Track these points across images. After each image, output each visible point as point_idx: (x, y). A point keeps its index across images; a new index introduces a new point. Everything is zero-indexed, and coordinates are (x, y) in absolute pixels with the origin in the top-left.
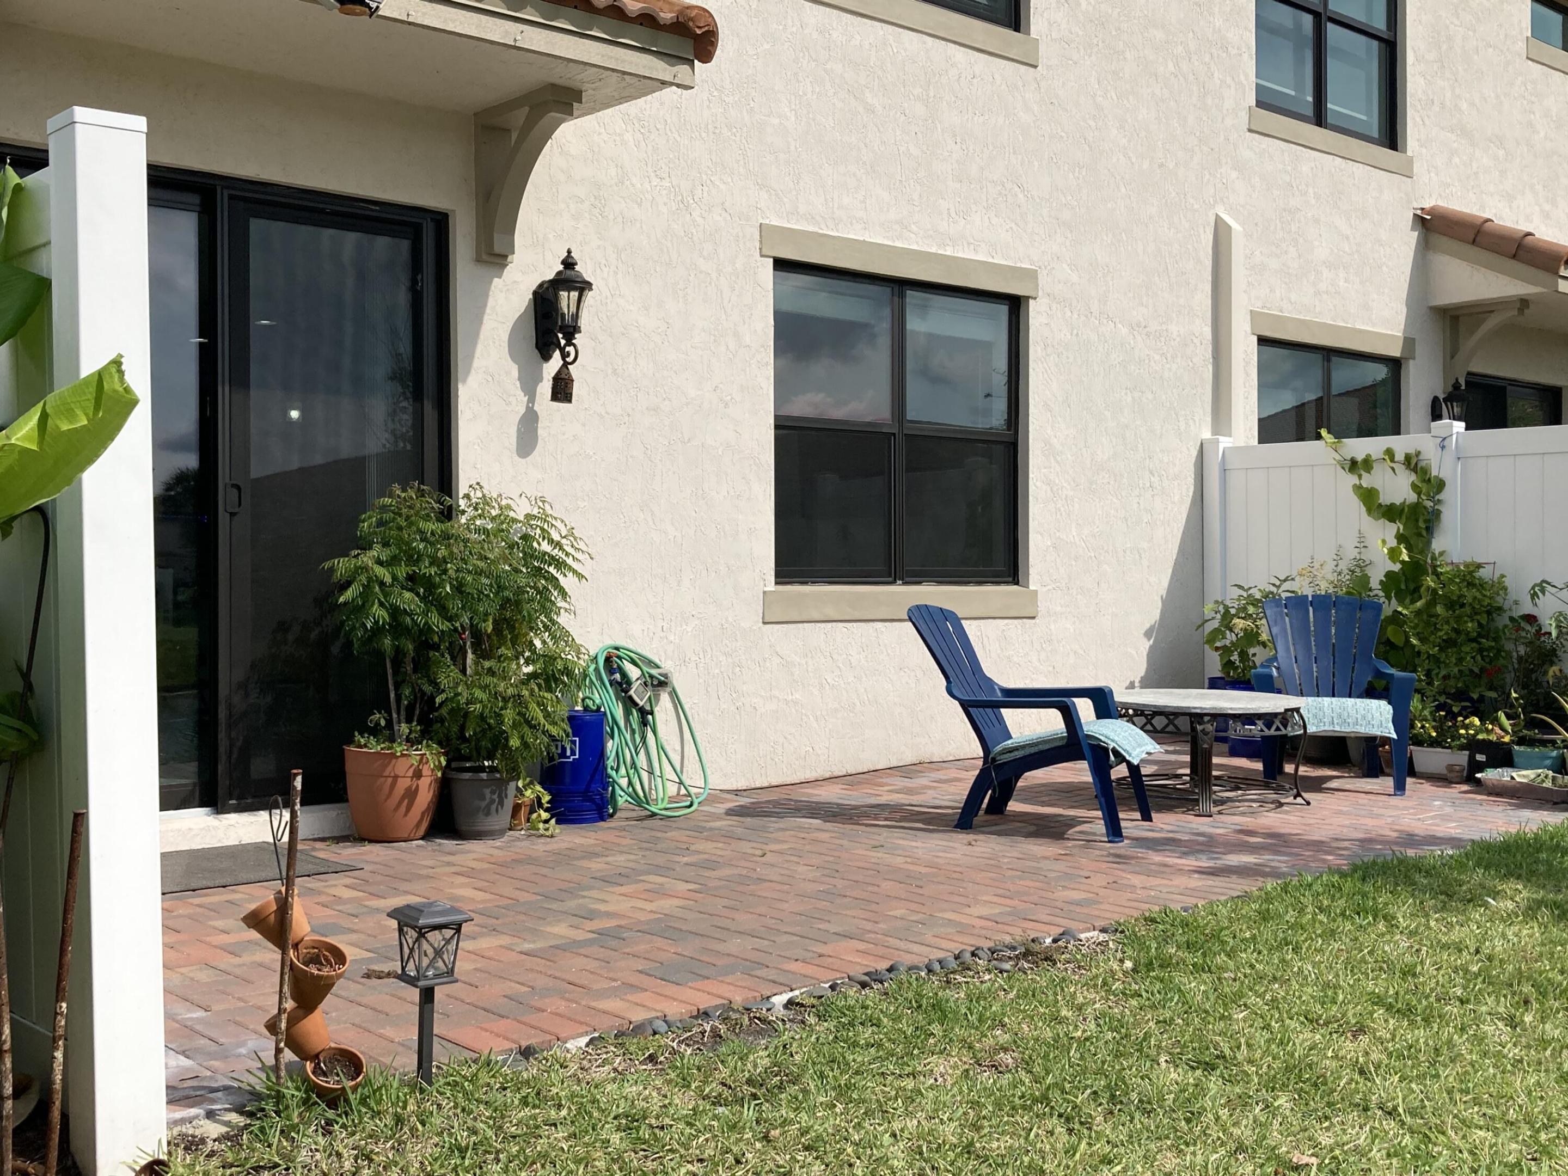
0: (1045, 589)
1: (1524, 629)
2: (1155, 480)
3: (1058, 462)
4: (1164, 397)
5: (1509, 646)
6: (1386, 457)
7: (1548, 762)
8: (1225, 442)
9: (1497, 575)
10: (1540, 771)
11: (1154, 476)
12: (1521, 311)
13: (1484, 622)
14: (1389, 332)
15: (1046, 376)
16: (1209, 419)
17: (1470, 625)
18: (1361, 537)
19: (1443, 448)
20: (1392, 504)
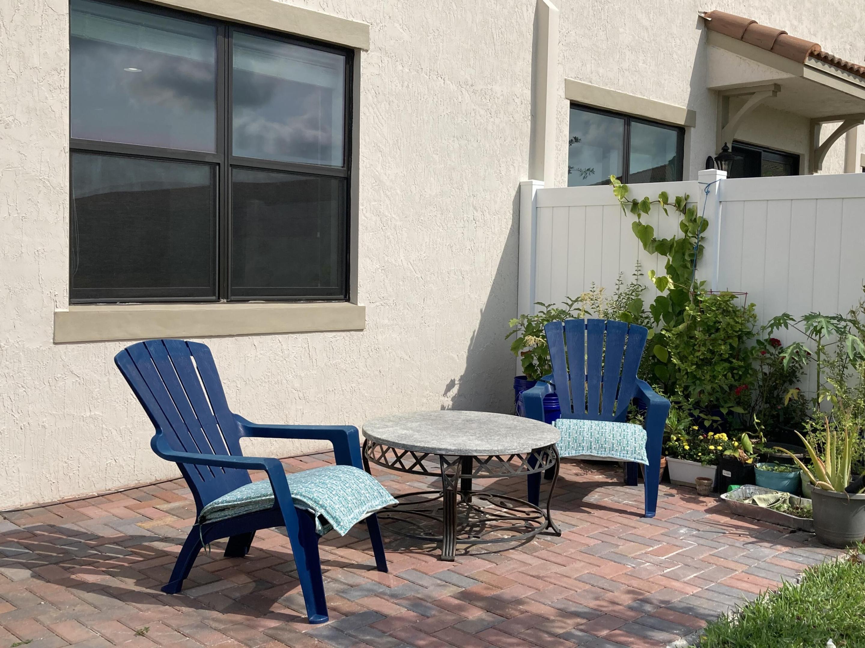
0: (372, 306)
1: (769, 352)
2: (478, 214)
3: (387, 196)
4: (487, 145)
5: (756, 365)
6: (661, 200)
7: (786, 483)
8: (537, 185)
9: (748, 303)
10: (780, 494)
11: (477, 211)
12: (775, 93)
13: (735, 345)
14: (677, 105)
15: (377, 120)
16: (527, 166)
17: (723, 347)
18: (639, 266)
19: (707, 193)
20: (664, 240)
